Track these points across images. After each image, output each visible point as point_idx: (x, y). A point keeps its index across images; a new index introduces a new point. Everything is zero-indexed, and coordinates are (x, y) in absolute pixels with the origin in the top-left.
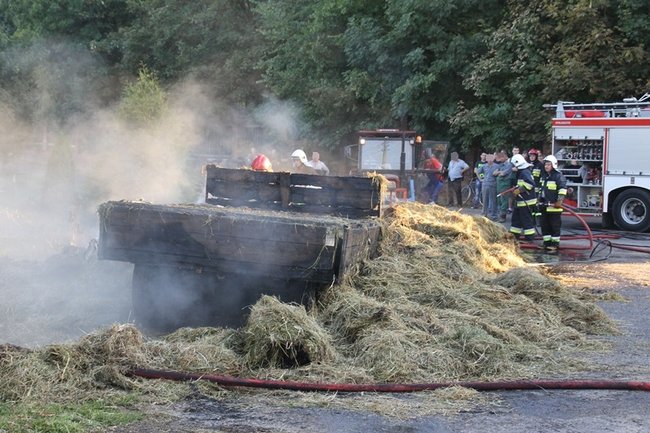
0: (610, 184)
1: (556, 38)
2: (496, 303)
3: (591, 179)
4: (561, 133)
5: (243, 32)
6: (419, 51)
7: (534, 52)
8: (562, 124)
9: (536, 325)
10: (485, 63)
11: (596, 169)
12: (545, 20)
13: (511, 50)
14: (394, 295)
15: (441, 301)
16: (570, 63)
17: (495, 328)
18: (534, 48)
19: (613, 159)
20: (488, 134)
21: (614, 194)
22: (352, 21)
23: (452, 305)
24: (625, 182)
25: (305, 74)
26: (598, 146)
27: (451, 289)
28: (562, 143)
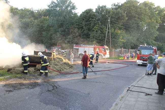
0: (79, 53)
1: (75, 38)
2: (62, 65)
3: (77, 53)
4: (74, 48)
5: (41, 35)
6: (60, 38)
7: (72, 39)
8: (74, 47)
9: (66, 67)
10: (67, 40)
11: (78, 52)
12: (73, 36)
13: (70, 38)
14: (52, 64)
15: (56, 65)
16: (76, 40)
17: (62, 68)
18: (72, 38)
19: (79, 50)
20: (67, 47)
21: (79, 54)
22: (53, 34)
23: (58, 65)
24: (81, 53)
25: (48, 40)
26: (78, 49)
27: (58, 64)
28: (75, 49)
